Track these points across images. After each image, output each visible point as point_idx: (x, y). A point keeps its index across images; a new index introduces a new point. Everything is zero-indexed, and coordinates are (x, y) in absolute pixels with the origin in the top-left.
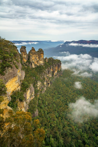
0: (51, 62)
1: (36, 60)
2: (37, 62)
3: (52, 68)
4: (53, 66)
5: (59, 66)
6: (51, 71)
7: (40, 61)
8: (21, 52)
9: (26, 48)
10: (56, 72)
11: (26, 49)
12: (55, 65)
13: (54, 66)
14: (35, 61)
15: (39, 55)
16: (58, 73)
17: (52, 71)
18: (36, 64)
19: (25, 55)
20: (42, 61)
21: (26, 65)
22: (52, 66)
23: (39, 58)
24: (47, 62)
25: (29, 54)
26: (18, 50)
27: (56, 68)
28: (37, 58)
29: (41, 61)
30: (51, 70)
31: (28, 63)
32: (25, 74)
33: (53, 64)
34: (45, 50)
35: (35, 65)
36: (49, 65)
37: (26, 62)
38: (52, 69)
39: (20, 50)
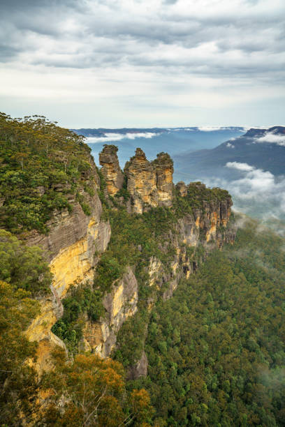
0: (197, 197)
1: (149, 189)
2: (151, 195)
3: (199, 218)
4: (203, 209)
5: (225, 213)
6: (195, 225)
7: (161, 194)
8: (102, 163)
9: (117, 150)
10: (213, 230)
11: (118, 153)
12: (211, 208)
13: (207, 210)
14: (146, 191)
15: (157, 175)
16: (220, 235)
17: (198, 227)
18: (147, 203)
19: (114, 172)
20: (166, 194)
21: (116, 205)
22: (199, 212)
23: (158, 182)
24: (182, 196)
25: (126, 169)
26: (92, 158)
27: (214, 218)
28: (153, 182)
29: (164, 191)
30: (197, 224)
31: (121, 198)
32: (110, 233)
33: (202, 203)
34: (177, 156)
35: (145, 205)
36: (191, 205)
37: (116, 196)
38: (200, 221)
39: (100, 157)
